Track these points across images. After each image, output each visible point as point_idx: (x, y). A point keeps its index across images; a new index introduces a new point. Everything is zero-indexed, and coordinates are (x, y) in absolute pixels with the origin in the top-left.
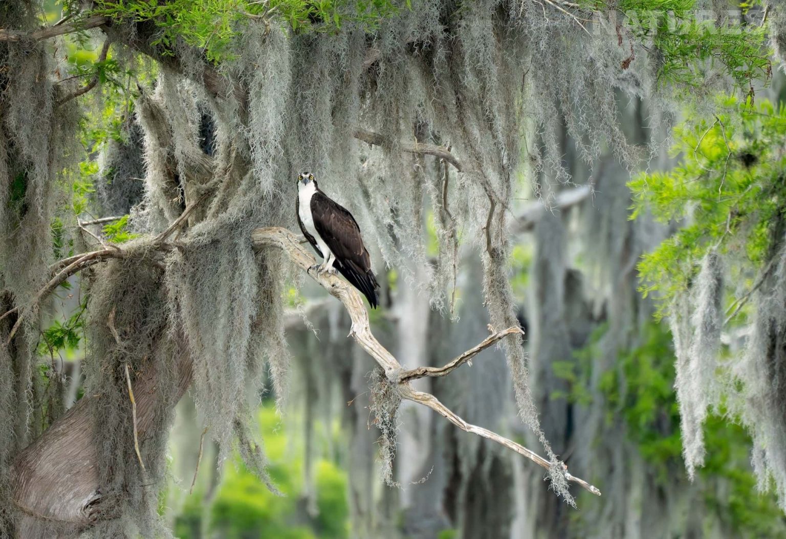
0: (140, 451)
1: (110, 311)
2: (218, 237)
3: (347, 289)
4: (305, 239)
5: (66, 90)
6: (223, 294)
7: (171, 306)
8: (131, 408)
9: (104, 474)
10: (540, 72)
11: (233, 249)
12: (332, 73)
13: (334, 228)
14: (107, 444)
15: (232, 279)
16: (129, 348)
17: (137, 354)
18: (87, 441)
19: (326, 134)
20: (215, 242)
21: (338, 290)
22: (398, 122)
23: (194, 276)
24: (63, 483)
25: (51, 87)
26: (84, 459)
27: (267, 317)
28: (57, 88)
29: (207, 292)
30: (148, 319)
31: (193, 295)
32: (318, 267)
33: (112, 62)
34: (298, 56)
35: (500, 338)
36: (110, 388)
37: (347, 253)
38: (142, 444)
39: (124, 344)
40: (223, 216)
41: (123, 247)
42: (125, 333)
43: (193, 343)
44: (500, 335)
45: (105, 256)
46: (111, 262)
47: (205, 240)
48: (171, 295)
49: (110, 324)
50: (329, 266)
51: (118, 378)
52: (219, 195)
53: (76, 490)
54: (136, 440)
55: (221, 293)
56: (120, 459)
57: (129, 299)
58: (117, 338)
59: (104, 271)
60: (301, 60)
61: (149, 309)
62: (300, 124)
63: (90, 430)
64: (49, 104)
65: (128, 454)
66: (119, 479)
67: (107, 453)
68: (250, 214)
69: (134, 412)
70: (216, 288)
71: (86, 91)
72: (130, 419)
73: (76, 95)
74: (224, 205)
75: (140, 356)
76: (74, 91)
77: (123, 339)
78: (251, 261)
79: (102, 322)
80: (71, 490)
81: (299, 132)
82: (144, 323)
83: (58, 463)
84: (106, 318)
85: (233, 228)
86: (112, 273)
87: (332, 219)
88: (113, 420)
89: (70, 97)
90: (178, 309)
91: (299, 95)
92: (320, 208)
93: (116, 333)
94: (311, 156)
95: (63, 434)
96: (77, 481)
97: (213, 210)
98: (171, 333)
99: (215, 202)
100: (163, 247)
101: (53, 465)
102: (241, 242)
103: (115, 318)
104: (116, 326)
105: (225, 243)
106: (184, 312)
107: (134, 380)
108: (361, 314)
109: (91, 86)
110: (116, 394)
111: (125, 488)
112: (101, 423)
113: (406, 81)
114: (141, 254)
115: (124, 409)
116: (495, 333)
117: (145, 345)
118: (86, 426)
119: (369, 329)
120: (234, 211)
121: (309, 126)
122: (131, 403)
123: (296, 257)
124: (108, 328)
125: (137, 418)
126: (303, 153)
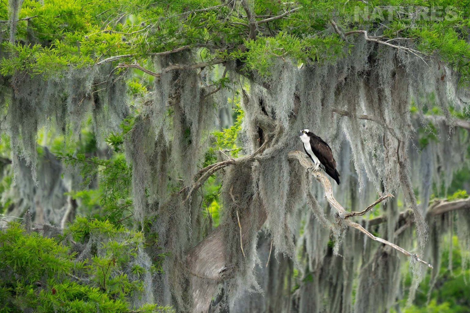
0: (244, 248)
1: (231, 187)
2: (274, 155)
3: (323, 177)
4: (308, 156)
5: (207, 91)
6: (276, 180)
7: (254, 185)
8: (239, 229)
9: (228, 259)
10: (415, 84)
11: (280, 161)
12: (321, 84)
13: (320, 151)
14: (229, 245)
15: (280, 173)
16: (239, 204)
17: (242, 206)
18: (221, 244)
19: (318, 110)
20: (273, 157)
21: (320, 178)
22: (355, 106)
23: (264, 172)
24: (210, 262)
25: (199, 89)
26: (219, 251)
27: (298, 191)
28: (203, 90)
29: (270, 179)
30: (247, 191)
31: (264, 180)
32: (311, 168)
33: (227, 79)
34: (306, 76)
35: (384, 199)
36: (230, 221)
37: (325, 161)
38: (244, 245)
39: (236, 202)
40: (276, 146)
41: (236, 160)
42: (237, 197)
43: (264, 202)
44: (384, 197)
45: (229, 164)
46: (231, 166)
47: (269, 156)
48: (255, 180)
49: (231, 193)
50: (317, 167)
51: (234, 216)
52: (276, 137)
53: (216, 265)
54: (241, 244)
55: (275, 179)
56: (234, 252)
57: (239, 182)
58: (234, 199)
59: (228, 169)
60: (308, 77)
61: (247, 187)
62: (307, 106)
63: (222, 239)
64: (198, 96)
65: (238, 250)
66: (234, 260)
67: (229, 250)
68: (287, 145)
69: (241, 231)
70: (273, 178)
71: (216, 91)
72: (239, 234)
73: (212, 93)
74: (277, 141)
75: (243, 207)
76: (211, 91)
77: (236, 200)
78: (287, 165)
79: (227, 192)
80: (214, 265)
81: (307, 110)
82: (245, 193)
83: (208, 254)
84: (229, 190)
85: (280, 151)
86: (232, 171)
87: (319, 146)
88: (231, 235)
89: (209, 94)
90: (258, 187)
91: (307, 93)
92: (313, 141)
93: (233, 197)
94: (312, 120)
95: (210, 241)
96: (216, 261)
97: (273, 144)
98: (255, 197)
99: (274, 140)
100: (253, 160)
101: (206, 254)
102: (283, 157)
103: (233, 191)
104: (233, 195)
105: (277, 158)
106: (260, 187)
107: (240, 218)
108: (329, 189)
109: (219, 89)
110: (232, 224)
111: (237, 264)
112: (226, 236)
113: (358, 88)
114: (244, 163)
115: (236, 230)
116: (382, 197)
117: (245, 202)
118: (220, 237)
119: (332, 195)
120: (280, 144)
121: (311, 106)
122: (239, 227)
123: (303, 164)
124: (230, 195)
125: (242, 234)
126: (309, 118)
